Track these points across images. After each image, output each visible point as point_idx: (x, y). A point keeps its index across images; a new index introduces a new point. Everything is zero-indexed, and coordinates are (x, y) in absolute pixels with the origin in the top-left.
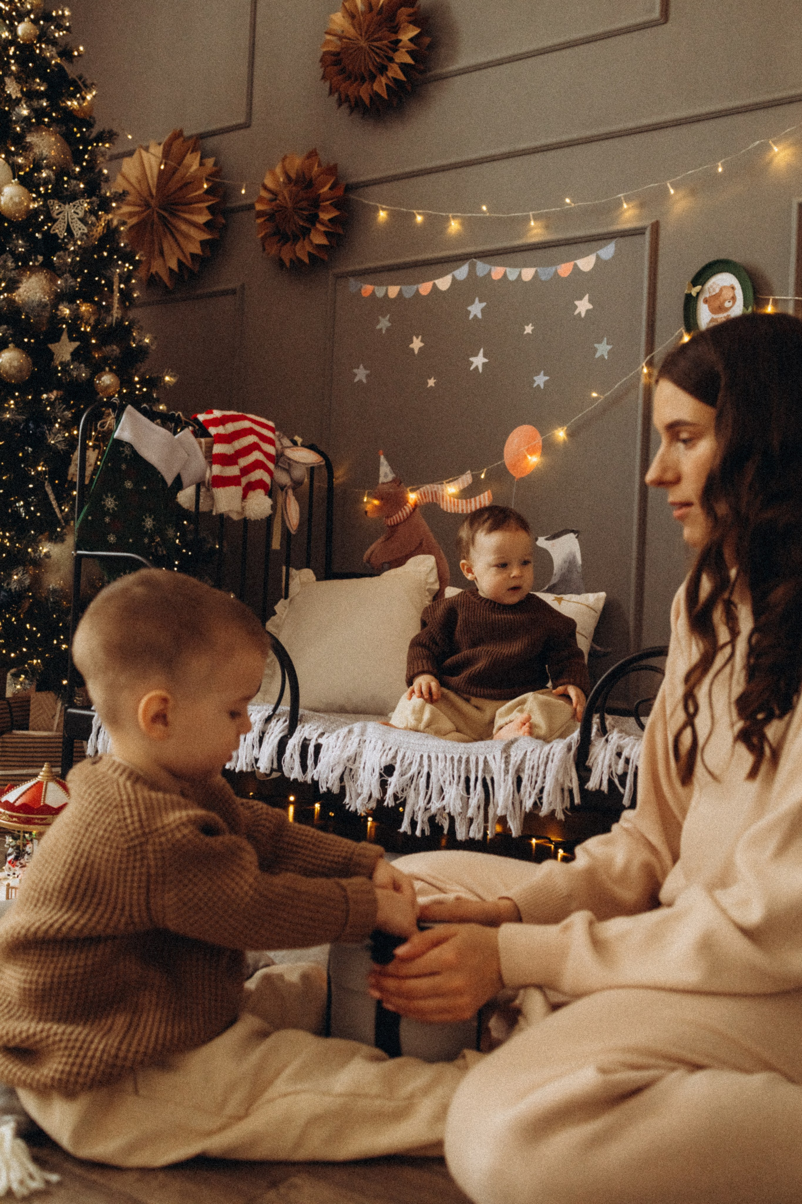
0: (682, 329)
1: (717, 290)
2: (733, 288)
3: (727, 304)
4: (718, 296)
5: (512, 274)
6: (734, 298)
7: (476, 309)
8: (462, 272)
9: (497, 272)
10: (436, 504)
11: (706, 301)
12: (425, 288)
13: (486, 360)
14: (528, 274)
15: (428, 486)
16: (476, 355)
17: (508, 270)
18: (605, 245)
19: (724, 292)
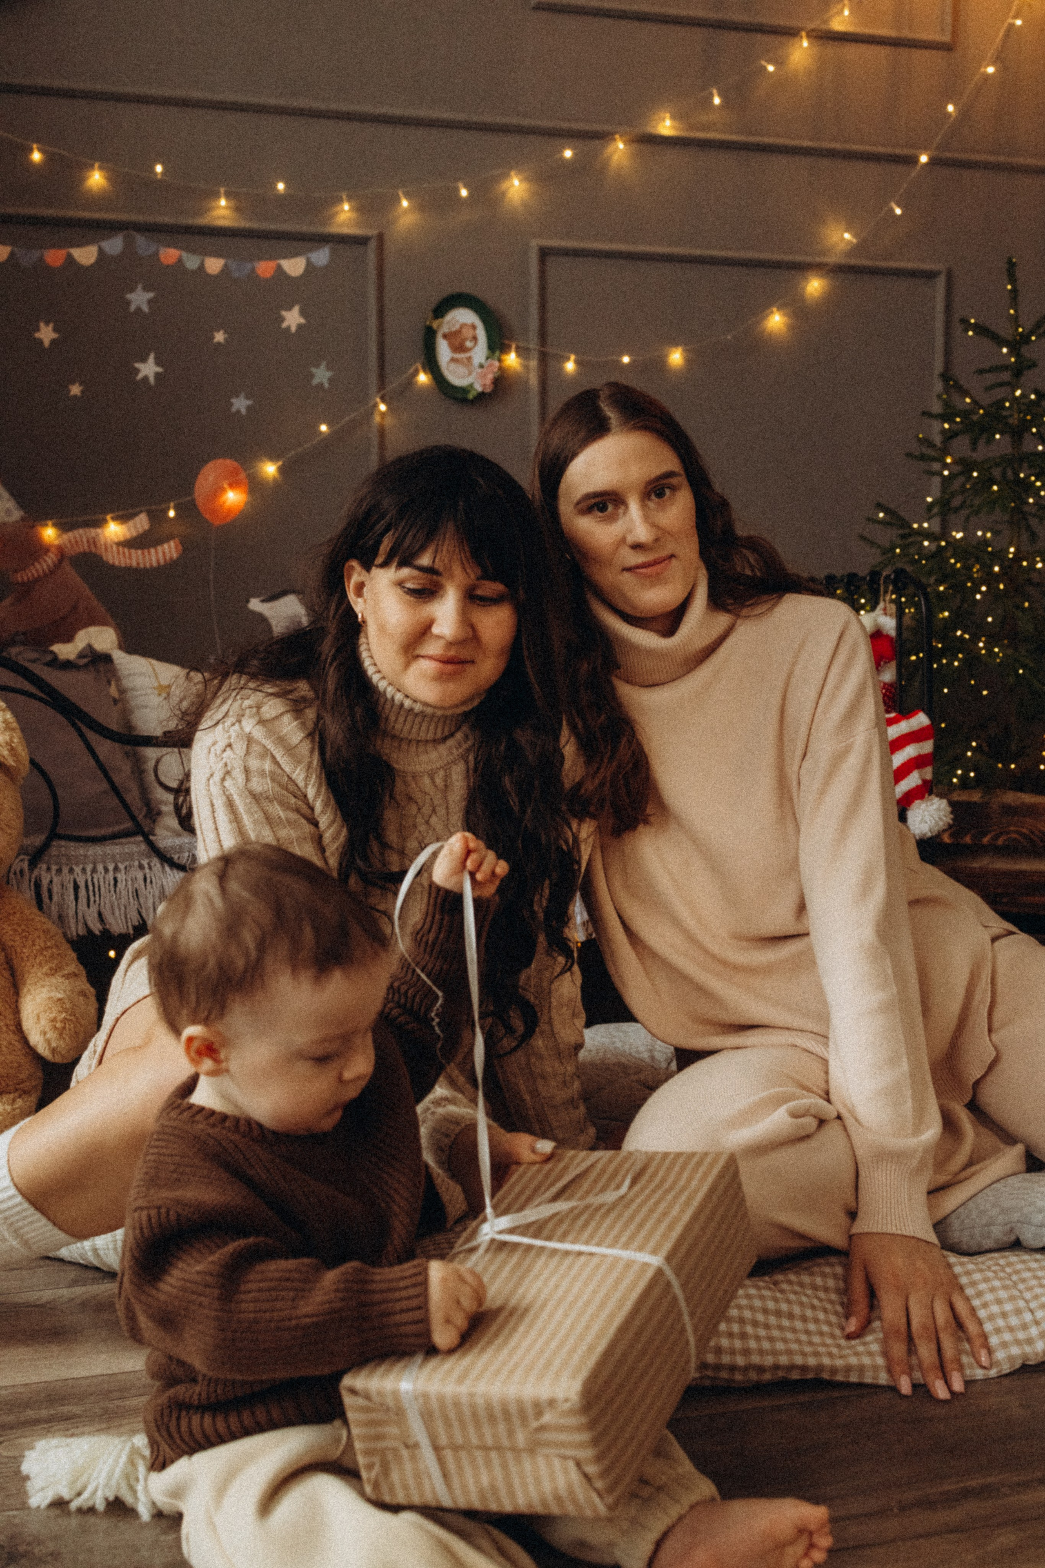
0: (420, 366)
1: (457, 327)
2: (474, 327)
3: (469, 344)
4: (458, 332)
5: (191, 262)
6: (475, 339)
7: (140, 299)
8: (114, 245)
9: (169, 255)
10: (95, 555)
11: (445, 336)
12: (54, 257)
13: (159, 370)
14: (214, 265)
15: (81, 531)
16: (144, 360)
17: (184, 255)
18: (317, 248)
19: (464, 330)
